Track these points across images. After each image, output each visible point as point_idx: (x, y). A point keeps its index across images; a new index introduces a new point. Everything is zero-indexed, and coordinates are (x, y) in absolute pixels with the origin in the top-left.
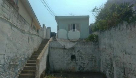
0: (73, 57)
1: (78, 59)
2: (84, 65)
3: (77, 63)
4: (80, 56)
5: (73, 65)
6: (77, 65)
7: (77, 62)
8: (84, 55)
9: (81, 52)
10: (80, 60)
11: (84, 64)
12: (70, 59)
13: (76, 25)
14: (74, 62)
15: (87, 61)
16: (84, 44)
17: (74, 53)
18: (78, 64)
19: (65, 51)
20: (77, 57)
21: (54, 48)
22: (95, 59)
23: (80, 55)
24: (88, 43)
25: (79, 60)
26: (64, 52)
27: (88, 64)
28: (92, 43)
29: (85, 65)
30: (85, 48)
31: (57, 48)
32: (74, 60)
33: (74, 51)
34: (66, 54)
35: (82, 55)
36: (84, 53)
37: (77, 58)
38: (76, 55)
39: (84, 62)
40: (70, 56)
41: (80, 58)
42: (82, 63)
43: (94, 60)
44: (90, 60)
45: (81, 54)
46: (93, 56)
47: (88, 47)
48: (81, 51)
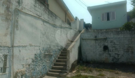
0: (106, 48)
1: (112, 50)
2: (118, 56)
3: (110, 54)
4: (114, 47)
5: (106, 56)
6: (110, 56)
7: (110, 53)
8: (118, 46)
9: (115, 43)
10: (114, 51)
11: (118, 55)
12: (103, 50)
13: (111, 13)
14: (107, 52)
15: (121, 52)
16: (118, 34)
17: (106, 44)
18: (112, 55)
19: (97, 42)
20: (110, 48)
21: (85, 39)
22: (132, 50)
23: (113, 46)
24: (123, 32)
25: (113, 51)
26: (96, 43)
27: (123, 55)
28: (128, 32)
29: (120, 56)
30: (119, 38)
31: (88, 39)
32: (107, 51)
33: (106, 42)
34: (97, 45)
35: (116, 46)
36: (118, 43)
37: (110, 49)
38: (109, 46)
39: (118, 53)
40: (102, 47)
41: (114, 48)
42: (116, 54)
43: (130, 50)
44: (126, 50)
45: (115, 44)
46: (130, 47)
47: (122, 36)
48: (114, 41)
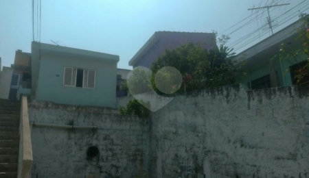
0: (93, 152)
1: (105, 158)
2: (117, 171)
3: (100, 167)
4: (111, 150)
5: (91, 173)
6: (101, 172)
7: (101, 164)
8: (119, 147)
9: (112, 140)
10: (110, 158)
11: (117, 168)
12: (85, 156)
14: (95, 163)
15: (123, 162)
16: (120, 121)
17: (94, 143)
18: (104, 170)
19: (72, 135)
20: (103, 153)
21: (41, 127)
22: (142, 156)
23: (110, 147)
24: (129, 119)
25: (107, 159)
26: (70, 139)
27: (125, 169)
28: (138, 118)
29: (120, 170)
30: (122, 130)
31: (49, 127)
32: (95, 159)
33: (95, 137)
34: (73, 143)
35: (115, 147)
36: (119, 142)
37: (101, 155)
38: (100, 148)
39: (118, 164)
40: (85, 149)
41: (110, 153)
42: (113, 166)
43: (139, 158)
44: (132, 158)
45: (112, 143)
46: (139, 150)
47: (128, 127)
48: (111, 137)
